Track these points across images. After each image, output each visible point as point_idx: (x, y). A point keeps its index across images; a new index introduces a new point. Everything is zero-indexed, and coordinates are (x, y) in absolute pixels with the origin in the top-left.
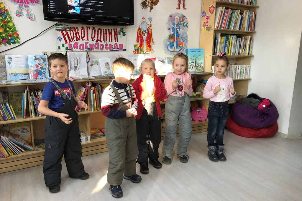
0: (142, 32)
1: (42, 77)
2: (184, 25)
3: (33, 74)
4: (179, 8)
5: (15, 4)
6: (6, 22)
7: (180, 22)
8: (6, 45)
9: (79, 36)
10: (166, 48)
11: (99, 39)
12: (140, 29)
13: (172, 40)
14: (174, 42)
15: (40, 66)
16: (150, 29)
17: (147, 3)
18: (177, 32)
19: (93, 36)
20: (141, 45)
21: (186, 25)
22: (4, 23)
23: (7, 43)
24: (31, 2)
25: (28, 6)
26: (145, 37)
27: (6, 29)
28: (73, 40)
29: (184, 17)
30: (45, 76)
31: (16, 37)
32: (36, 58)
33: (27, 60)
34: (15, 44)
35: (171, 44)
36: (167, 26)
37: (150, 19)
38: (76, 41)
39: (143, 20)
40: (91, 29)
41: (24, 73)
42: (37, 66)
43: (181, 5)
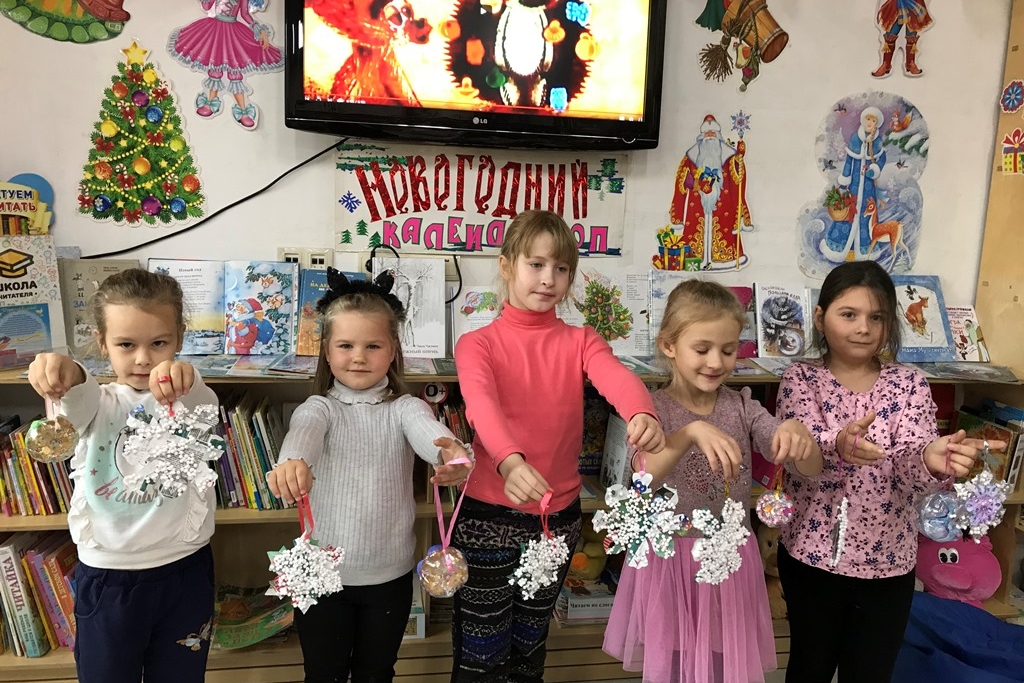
0: (697, 176)
1: (269, 348)
2: (907, 147)
3: (237, 334)
4: (886, 68)
5: (196, 68)
6: (158, 138)
7: (888, 133)
8: (152, 222)
9: (427, 193)
10: (812, 249)
11: (507, 205)
12: (688, 163)
13: (840, 215)
14: (848, 222)
15: (265, 306)
16: (737, 164)
17: (731, 51)
18: (867, 179)
19: (484, 193)
20: (691, 230)
21: (917, 147)
22: (152, 141)
23: (158, 214)
24: (254, 61)
25: (241, 79)
26: (710, 199)
27: (157, 163)
28: (403, 210)
29: (909, 108)
30: (282, 343)
31: (191, 193)
32: (255, 272)
33: (222, 280)
34: (185, 218)
35: (836, 231)
36: (822, 150)
37: (741, 122)
38: (411, 214)
39: (707, 127)
40: (477, 162)
41: (203, 331)
42: (255, 306)
43: (899, 59)
